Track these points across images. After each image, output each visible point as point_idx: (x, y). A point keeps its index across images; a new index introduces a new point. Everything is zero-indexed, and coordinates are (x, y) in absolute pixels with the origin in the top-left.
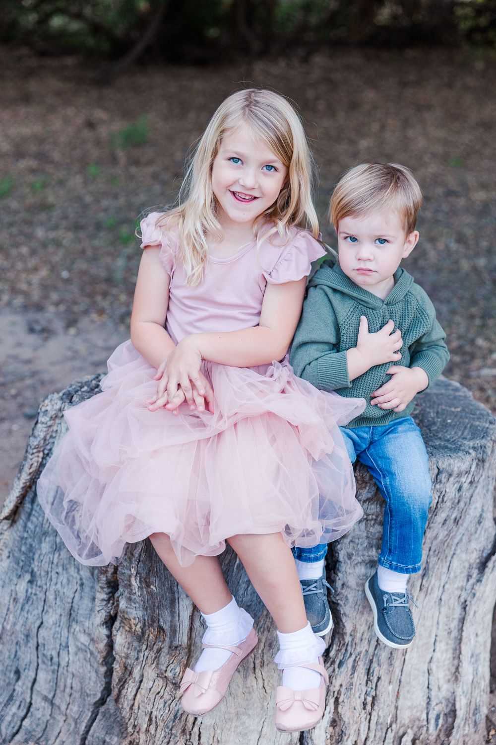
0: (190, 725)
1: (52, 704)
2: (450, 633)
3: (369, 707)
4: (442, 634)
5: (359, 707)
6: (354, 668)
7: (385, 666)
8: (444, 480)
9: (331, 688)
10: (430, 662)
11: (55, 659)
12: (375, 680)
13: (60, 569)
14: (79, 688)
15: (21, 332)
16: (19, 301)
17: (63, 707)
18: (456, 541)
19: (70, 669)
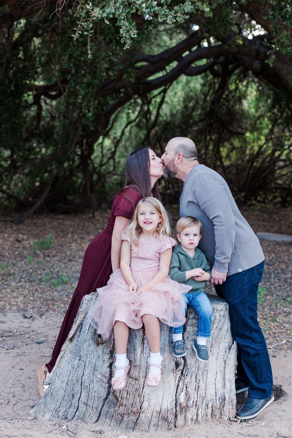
0: (141, 393)
1: (87, 405)
2: (221, 371)
3: (197, 390)
4: (219, 371)
5: (194, 389)
6: (191, 376)
7: (201, 377)
8: (215, 312)
9: (185, 383)
10: (215, 380)
11: (88, 387)
12: (198, 381)
13: (91, 353)
14: (97, 396)
15: (21, 319)
16: (15, 308)
17: (91, 405)
18: (221, 337)
19: (94, 389)
